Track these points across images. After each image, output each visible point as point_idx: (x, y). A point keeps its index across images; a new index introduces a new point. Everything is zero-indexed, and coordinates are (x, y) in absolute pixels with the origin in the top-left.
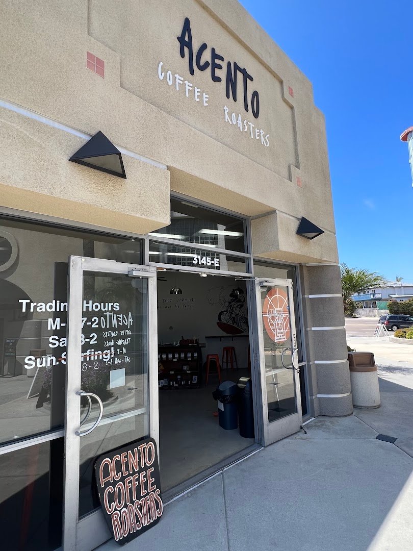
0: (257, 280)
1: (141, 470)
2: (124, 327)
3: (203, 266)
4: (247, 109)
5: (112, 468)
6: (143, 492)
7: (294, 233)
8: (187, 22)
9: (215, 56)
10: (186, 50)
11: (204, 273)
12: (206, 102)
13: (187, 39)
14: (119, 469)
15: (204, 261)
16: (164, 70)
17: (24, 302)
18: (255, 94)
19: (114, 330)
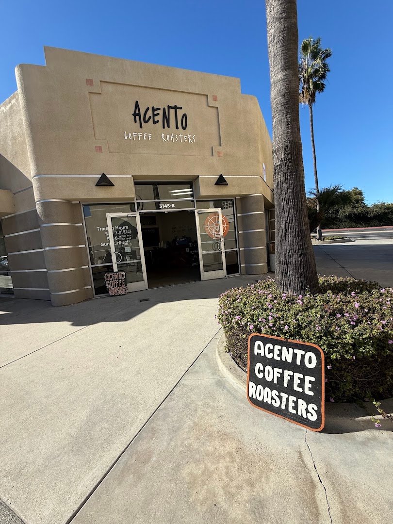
0: (196, 211)
1: (119, 279)
2: (128, 234)
3: (165, 208)
4: (177, 128)
5: (109, 277)
6: (120, 285)
7: (213, 185)
8: (137, 102)
9: (154, 110)
10: (137, 118)
11: (166, 211)
12: (150, 138)
13: (137, 112)
14: (111, 277)
15: (166, 206)
16: (127, 134)
17: (98, 228)
18: (185, 115)
19: (124, 235)
